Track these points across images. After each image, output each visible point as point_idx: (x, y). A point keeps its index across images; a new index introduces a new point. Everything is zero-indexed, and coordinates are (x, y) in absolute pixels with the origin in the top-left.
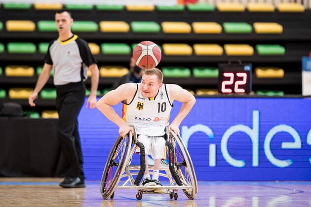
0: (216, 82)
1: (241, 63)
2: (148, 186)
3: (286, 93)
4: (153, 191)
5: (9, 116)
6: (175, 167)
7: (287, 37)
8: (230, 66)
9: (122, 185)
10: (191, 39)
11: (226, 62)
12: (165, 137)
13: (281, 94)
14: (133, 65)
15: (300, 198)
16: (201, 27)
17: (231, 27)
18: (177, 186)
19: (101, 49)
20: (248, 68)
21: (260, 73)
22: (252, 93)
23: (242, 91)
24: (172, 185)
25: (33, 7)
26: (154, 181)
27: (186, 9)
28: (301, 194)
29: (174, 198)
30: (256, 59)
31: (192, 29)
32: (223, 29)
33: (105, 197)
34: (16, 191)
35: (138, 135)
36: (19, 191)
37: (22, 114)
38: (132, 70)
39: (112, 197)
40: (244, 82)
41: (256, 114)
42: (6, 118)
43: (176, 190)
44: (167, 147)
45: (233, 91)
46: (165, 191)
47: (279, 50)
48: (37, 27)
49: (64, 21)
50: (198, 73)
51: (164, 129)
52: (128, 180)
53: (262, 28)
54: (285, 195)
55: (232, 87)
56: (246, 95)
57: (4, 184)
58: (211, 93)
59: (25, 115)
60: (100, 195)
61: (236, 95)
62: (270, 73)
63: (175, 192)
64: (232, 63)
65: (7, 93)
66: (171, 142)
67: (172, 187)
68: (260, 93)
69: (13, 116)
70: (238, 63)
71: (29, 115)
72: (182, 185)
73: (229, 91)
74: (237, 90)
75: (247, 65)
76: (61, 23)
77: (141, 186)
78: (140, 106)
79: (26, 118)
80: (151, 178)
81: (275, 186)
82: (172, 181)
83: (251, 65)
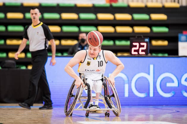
0: (128, 48)
1: (143, 37)
2: (92, 109)
3: (169, 54)
4: (95, 112)
5: (8, 68)
6: (108, 97)
7: (170, 22)
8: (137, 39)
9: (77, 108)
10: (114, 24)
11: (134, 37)
12: (102, 80)
13: (166, 55)
14: (80, 38)
15: (177, 115)
16: (120, 17)
17: (137, 16)
18: (109, 109)
19: (62, 29)
20: (147, 40)
21: (154, 43)
22: (149, 55)
23: (144, 53)
24: (107, 108)
25: (22, 5)
26: (96, 106)
27: (111, 6)
28: (178, 113)
29: (107, 116)
30: (152, 35)
31: (115, 17)
32: (133, 17)
33: (67, 115)
34: (13, 111)
35: (86, 79)
36: (14, 111)
37: (16, 67)
38: (80, 41)
39: (71, 115)
40: (145, 48)
41: (152, 67)
42: (7, 69)
43: (109, 111)
44: (103, 86)
45: (139, 53)
46: (102, 111)
47: (165, 30)
48: (24, 16)
49: (36, 14)
50: (118, 43)
51: (102, 75)
52: (81, 105)
53: (155, 17)
54: (169, 113)
55: (137, 51)
56: (146, 56)
57: (6, 107)
58: (126, 54)
59: (17, 67)
60: (64, 114)
61: (140, 56)
62: (160, 43)
63: (108, 112)
64: (138, 37)
65: (7, 55)
66: (105, 83)
67: (106, 109)
68: (154, 55)
69: (10, 68)
70: (141, 37)
71: (20, 67)
72: (112, 108)
73: (136, 53)
74: (141, 53)
75: (147, 38)
76: (34, 15)
77: (88, 109)
78: (89, 64)
79: (18, 69)
80: (94, 104)
81: (163, 108)
82: (106, 106)
83: (148, 38)
